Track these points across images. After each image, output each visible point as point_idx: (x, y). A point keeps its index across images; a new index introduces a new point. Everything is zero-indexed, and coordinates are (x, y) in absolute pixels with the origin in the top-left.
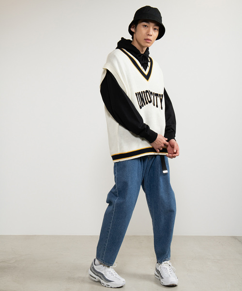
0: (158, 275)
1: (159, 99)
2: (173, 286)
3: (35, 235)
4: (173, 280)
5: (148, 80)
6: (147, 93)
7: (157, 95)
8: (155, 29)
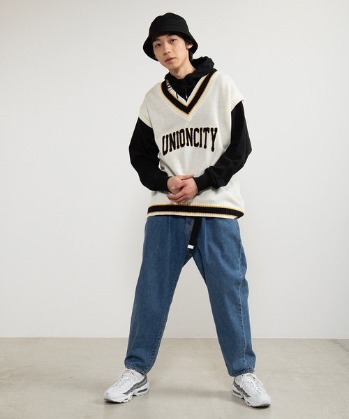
0: (238, 392)
1: (209, 135)
2: (265, 407)
3: (40, 338)
4: (264, 398)
5: (188, 113)
6: (182, 134)
7: (206, 130)
8: (173, 40)
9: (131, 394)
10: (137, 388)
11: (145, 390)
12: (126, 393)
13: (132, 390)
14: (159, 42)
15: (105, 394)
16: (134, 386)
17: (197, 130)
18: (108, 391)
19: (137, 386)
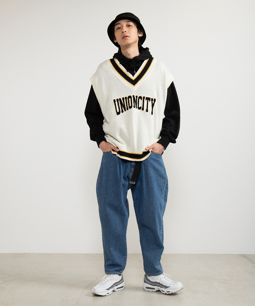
5: (134, 85)
6: (130, 99)
7: (148, 99)
8: (129, 26)
9: (112, 290)
10: (116, 285)
11: (122, 287)
12: (108, 289)
13: (112, 287)
14: (119, 26)
15: (93, 289)
16: (114, 284)
17: (140, 97)
18: (95, 288)
19: (116, 284)
